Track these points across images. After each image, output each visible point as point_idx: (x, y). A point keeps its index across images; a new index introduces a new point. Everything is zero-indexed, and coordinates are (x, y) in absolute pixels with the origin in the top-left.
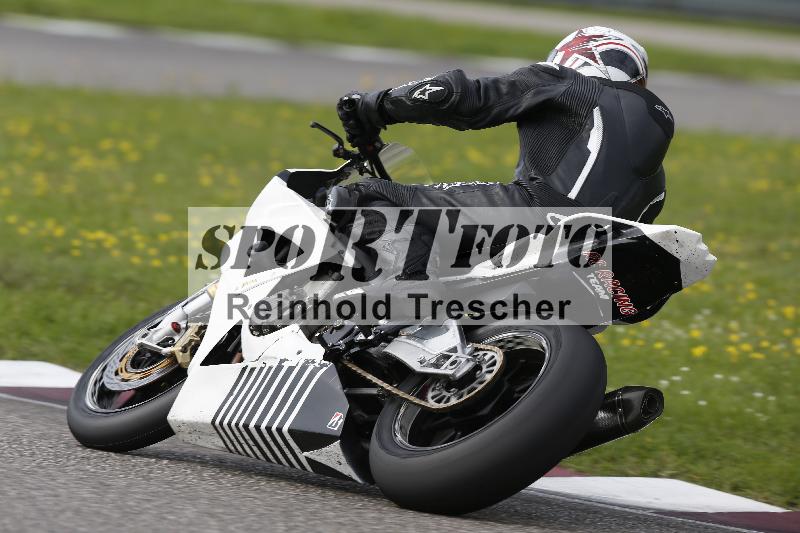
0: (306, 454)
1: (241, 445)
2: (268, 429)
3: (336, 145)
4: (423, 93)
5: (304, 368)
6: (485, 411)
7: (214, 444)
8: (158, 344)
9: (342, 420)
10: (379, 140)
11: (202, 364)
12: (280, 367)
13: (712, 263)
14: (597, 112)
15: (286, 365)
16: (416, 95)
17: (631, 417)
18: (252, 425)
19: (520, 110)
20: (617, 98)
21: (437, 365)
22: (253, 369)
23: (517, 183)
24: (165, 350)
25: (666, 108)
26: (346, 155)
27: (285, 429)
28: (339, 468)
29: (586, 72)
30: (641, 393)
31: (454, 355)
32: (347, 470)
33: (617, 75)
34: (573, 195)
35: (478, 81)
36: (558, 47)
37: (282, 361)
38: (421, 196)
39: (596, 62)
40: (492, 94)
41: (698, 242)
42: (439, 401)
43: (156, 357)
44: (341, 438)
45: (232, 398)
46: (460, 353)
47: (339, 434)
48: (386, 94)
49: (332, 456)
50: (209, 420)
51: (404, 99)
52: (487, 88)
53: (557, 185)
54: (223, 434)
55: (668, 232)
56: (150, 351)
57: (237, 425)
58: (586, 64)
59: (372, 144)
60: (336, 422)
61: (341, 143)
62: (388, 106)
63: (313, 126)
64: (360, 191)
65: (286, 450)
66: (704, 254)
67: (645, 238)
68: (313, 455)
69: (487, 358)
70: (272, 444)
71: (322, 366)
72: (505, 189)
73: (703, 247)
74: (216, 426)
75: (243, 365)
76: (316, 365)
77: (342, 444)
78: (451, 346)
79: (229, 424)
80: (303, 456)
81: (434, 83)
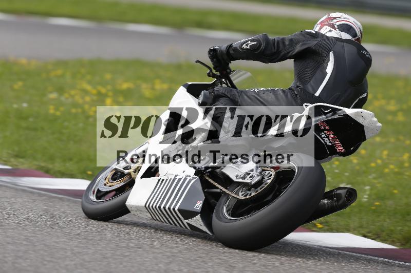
0: (187, 221)
1: (158, 216)
2: (169, 208)
3: (209, 71)
4: (247, 45)
5: (185, 179)
6: (269, 198)
7: (146, 217)
8: (124, 169)
9: (201, 205)
10: (229, 69)
11: (141, 178)
12: (175, 179)
13: (379, 127)
14: (331, 54)
15: (178, 178)
16: (244, 46)
17: (341, 202)
18: (162, 207)
19: (294, 53)
20: (343, 47)
21: (244, 178)
22: (163, 180)
23: (290, 89)
24: (126, 171)
25: (367, 52)
26: (214, 76)
27: (176, 209)
28: (201, 228)
29: (329, 35)
30: (345, 190)
31: (252, 173)
32: (204, 229)
33: (345, 36)
34: (317, 94)
35: (274, 39)
36: (318, 23)
37: (176, 176)
38: (244, 95)
39: (335, 29)
40: (281, 45)
41: (372, 117)
42: (246, 196)
43: (123, 175)
44: (201, 213)
45: (154, 193)
46: (254, 172)
47: (200, 211)
48: (231, 46)
49: (197, 221)
50: (144, 205)
51: (238, 48)
52: (278, 42)
53: (310, 89)
54: (150, 211)
55: (358, 112)
56: (120, 172)
57: (156, 207)
58: (330, 31)
59: (226, 70)
60: (199, 205)
61: (211, 70)
62: (231, 52)
63: (196, 62)
64: (214, 93)
65: (178, 219)
66: (376, 123)
67: (347, 115)
68: (190, 221)
69: (266, 174)
70: (171, 216)
71: (193, 178)
72: (284, 91)
73: (375, 119)
74: (147, 208)
75: (159, 178)
76: (191, 178)
77: (201, 216)
78: (251, 169)
79: (152, 206)
80: (185, 221)
81: (252, 41)
